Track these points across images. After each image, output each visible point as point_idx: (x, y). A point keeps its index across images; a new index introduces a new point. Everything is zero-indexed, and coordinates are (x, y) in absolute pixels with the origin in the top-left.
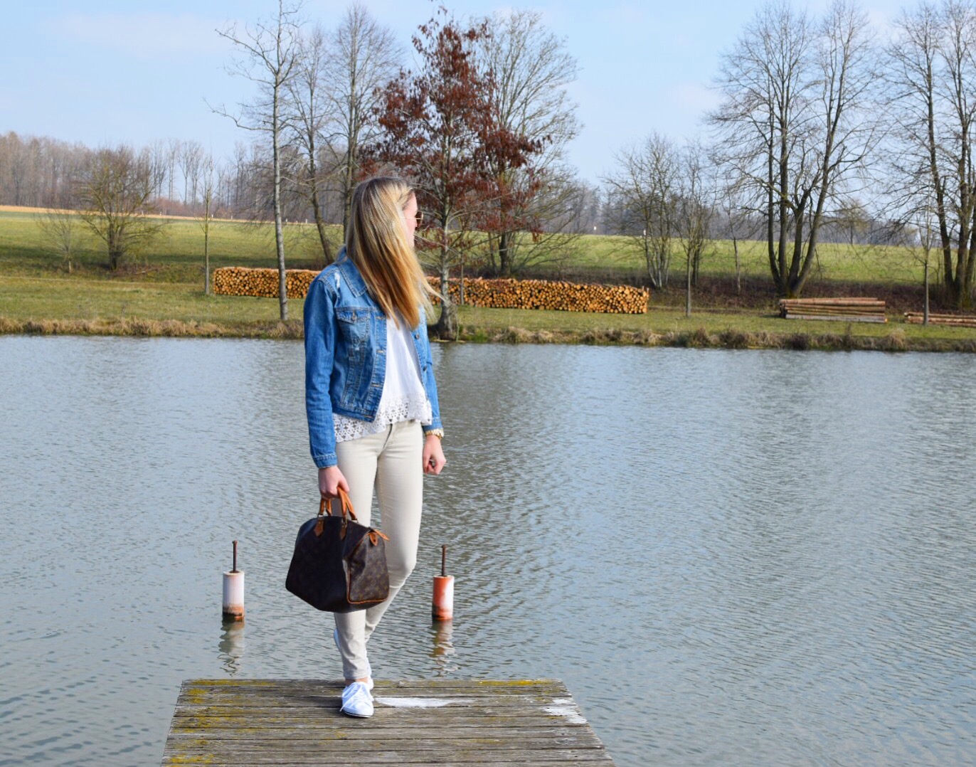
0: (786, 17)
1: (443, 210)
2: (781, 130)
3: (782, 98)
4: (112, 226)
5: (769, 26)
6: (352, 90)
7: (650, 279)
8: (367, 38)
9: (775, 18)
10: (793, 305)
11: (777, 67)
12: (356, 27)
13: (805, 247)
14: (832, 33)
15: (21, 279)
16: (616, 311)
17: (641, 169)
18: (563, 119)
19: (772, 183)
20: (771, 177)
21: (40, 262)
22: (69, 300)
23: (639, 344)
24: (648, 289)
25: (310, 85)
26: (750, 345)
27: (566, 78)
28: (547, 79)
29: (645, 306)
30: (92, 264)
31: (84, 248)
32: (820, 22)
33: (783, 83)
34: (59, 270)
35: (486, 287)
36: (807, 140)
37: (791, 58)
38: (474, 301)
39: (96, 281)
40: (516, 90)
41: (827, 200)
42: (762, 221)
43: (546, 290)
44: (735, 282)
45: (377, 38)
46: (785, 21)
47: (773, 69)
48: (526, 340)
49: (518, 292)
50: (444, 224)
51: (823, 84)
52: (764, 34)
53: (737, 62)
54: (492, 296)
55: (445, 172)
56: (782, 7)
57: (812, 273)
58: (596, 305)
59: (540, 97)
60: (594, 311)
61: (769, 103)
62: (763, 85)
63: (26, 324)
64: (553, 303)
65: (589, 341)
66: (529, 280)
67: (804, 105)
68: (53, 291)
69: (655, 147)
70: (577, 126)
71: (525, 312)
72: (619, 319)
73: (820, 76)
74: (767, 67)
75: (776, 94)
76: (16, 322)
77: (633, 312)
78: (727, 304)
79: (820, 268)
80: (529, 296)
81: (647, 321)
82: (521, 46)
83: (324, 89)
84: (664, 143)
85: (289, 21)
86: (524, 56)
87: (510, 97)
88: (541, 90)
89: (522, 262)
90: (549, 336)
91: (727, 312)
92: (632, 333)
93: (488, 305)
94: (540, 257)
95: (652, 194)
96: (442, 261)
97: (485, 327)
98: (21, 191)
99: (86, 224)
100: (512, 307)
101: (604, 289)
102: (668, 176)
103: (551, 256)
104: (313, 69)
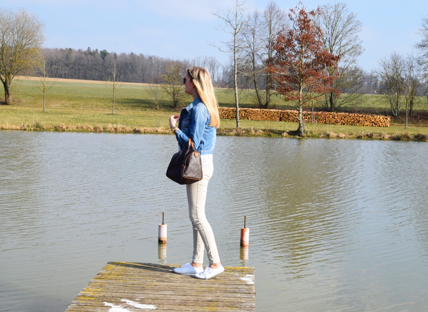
1: (299, 84)
4: (174, 91)
6: (270, 36)
7: (392, 112)
8: (276, 15)
12: (271, 10)
15: (138, 112)
16: (377, 126)
17: (389, 67)
18: (356, 47)
21: (146, 105)
22: (155, 120)
23: (380, 139)
24: (390, 117)
25: (253, 34)
26: (427, 140)
27: (358, 30)
28: (350, 30)
29: (389, 124)
30: (166, 106)
31: (164, 100)
34: (153, 108)
35: (323, 116)
38: (318, 121)
39: (167, 113)
40: (337, 35)
43: (347, 117)
45: (280, 15)
48: (333, 137)
49: (336, 118)
50: (300, 90)
54: (325, 119)
55: (300, 69)
58: (368, 123)
59: (347, 38)
60: (367, 126)
63: (134, 129)
64: (350, 122)
65: (359, 138)
66: (341, 112)
68: (149, 116)
69: (395, 58)
70: (362, 50)
71: (339, 127)
72: (377, 129)
76: (130, 128)
77: (384, 126)
78: (424, 123)
80: (340, 119)
81: (387, 130)
82: (339, 17)
83: (259, 35)
84: (398, 56)
85: (240, 8)
86: (340, 21)
87: (334, 38)
88: (348, 35)
89: (339, 105)
90: (343, 135)
91: (423, 127)
92: (378, 135)
93: (324, 123)
94: (346, 103)
95: (393, 77)
96: (299, 104)
97: (317, 132)
98: (145, 77)
99: (164, 90)
100: (334, 124)
101: (372, 116)
102: (400, 70)
103: (351, 103)
104: (254, 28)
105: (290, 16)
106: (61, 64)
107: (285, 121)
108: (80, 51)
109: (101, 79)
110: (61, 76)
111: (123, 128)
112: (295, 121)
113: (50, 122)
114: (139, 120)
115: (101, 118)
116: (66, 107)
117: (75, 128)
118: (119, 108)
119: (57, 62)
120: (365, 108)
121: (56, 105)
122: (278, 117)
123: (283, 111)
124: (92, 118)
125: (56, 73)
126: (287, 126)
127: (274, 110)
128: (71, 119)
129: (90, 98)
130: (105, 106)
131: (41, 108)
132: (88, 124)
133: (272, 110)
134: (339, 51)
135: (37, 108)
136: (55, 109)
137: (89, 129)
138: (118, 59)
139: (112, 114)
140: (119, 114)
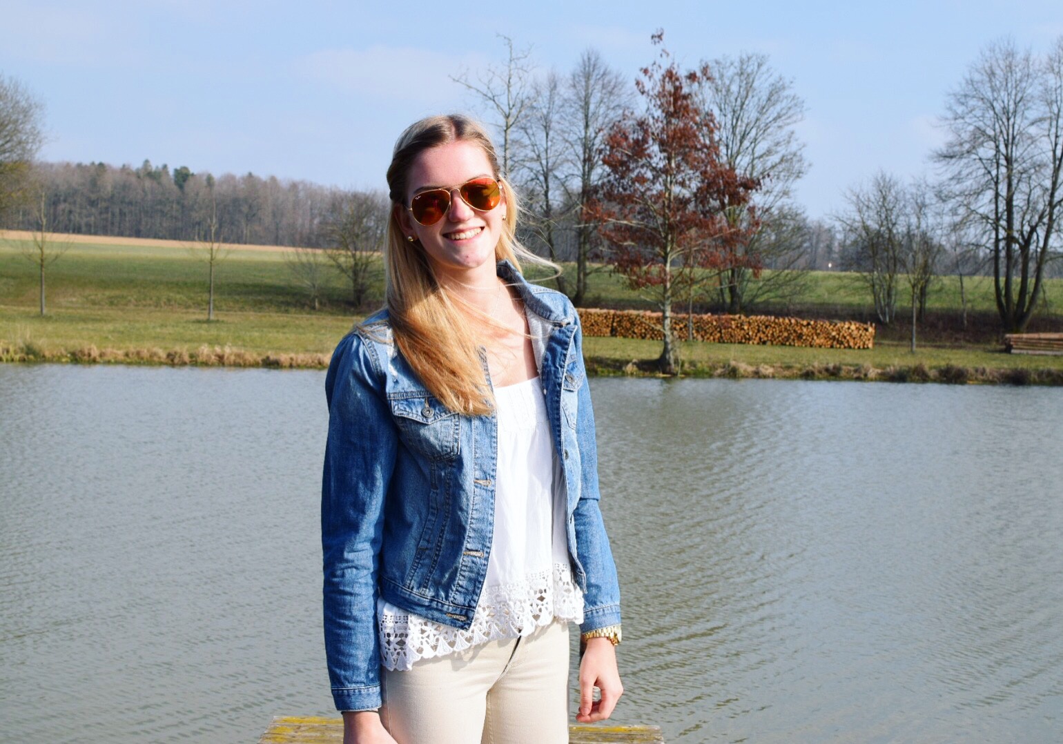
0: (1010, 54)
1: (664, 248)
2: (1007, 167)
3: (1008, 135)
4: (356, 264)
5: (995, 64)
6: (586, 133)
7: (877, 315)
8: (601, 82)
9: (999, 56)
10: (1018, 340)
11: (1002, 105)
12: (589, 71)
13: (1031, 281)
14: (1057, 70)
15: (270, 316)
16: (842, 346)
17: (868, 207)
18: (791, 159)
19: (998, 219)
20: (997, 213)
21: (289, 299)
22: (313, 335)
23: (858, 379)
24: (874, 325)
25: (545, 127)
26: (970, 380)
27: (794, 118)
28: (775, 120)
29: (871, 341)
30: (337, 301)
31: (331, 286)
32: (1045, 59)
33: (1008, 119)
34: (306, 307)
35: (715, 323)
36: (1034, 177)
37: (1016, 95)
38: (702, 336)
39: (340, 317)
40: (745, 131)
41: (1053, 236)
42: (989, 256)
43: (773, 325)
44: (962, 316)
45: (609, 82)
46: (1010, 59)
47: (998, 106)
48: (746, 374)
49: (746, 327)
50: (665, 262)
51: (1048, 121)
52: (989, 72)
53: (963, 100)
54: (720, 332)
55: (667, 211)
56: (1006, 45)
57: (1039, 308)
58: (822, 341)
59: (769, 137)
60: (820, 346)
61: (995, 140)
62: (989, 123)
63: (265, 357)
64: (780, 339)
65: (808, 376)
66: (757, 315)
67: (1029, 141)
68: (297, 327)
69: (882, 184)
70: (805, 165)
71: (753, 349)
72: (845, 354)
73: (1045, 113)
74: (992, 105)
75: (1001, 132)
76: (255, 355)
77: (859, 348)
78: (953, 340)
79: (1046, 303)
80: (756, 331)
81: (870, 356)
82: (749, 87)
83: (559, 132)
84: (890, 180)
85: (519, 66)
86: (753, 97)
87: (739, 138)
88: (769, 131)
89: (751, 298)
90: (770, 371)
91: (953, 347)
92: (852, 368)
93: (717, 341)
94: (768, 294)
95: (879, 231)
96: (664, 297)
97: (706, 362)
98: (281, 232)
99: (332, 262)
100: (740, 343)
101: (831, 325)
102: (895, 213)
103: (780, 292)
104: (548, 113)
105: (640, 86)
106: (78, 200)
107: (625, 337)
108: (124, 169)
109: (175, 235)
110: (77, 230)
111: (238, 356)
112: (648, 336)
113: (58, 341)
114: (273, 335)
115: (181, 331)
116: (94, 303)
117: (120, 354)
118: (224, 307)
119: (70, 195)
120: (813, 304)
121: (70, 300)
122: (608, 326)
123: (619, 312)
124: (158, 330)
125: (67, 223)
126: (631, 347)
127: (597, 310)
128: (110, 332)
129: (153, 283)
130: (190, 302)
131: (35, 306)
132: (154, 347)
133: (592, 311)
134: (749, 168)
135: (23, 306)
136: (67, 308)
137: (156, 359)
138: (216, 188)
139: (208, 321)
140: (223, 322)
